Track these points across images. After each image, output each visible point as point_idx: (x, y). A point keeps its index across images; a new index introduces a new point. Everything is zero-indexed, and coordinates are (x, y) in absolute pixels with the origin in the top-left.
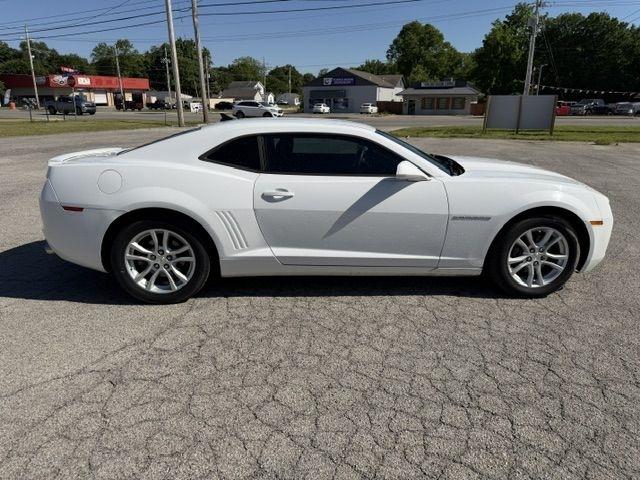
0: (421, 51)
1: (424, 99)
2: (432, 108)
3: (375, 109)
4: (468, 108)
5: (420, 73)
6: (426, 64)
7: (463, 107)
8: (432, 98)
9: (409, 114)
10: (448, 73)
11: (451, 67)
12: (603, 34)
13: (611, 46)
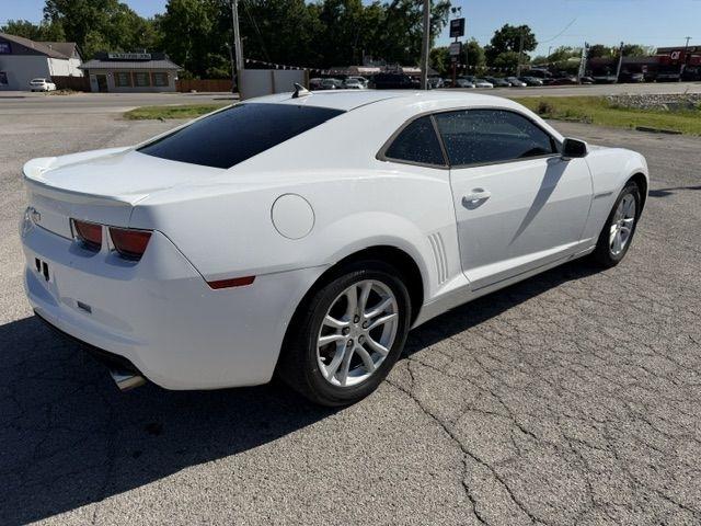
0: (92, 12)
1: (117, 74)
2: (129, 84)
3: (52, 86)
4: (172, 84)
5: (97, 41)
6: (103, 31)
7: (166, 84)
8: (127, 73)
9: (100, 91)
10: (132, 42)
11: (135, 36)
12: (285, 8)
13: (295, 22)
